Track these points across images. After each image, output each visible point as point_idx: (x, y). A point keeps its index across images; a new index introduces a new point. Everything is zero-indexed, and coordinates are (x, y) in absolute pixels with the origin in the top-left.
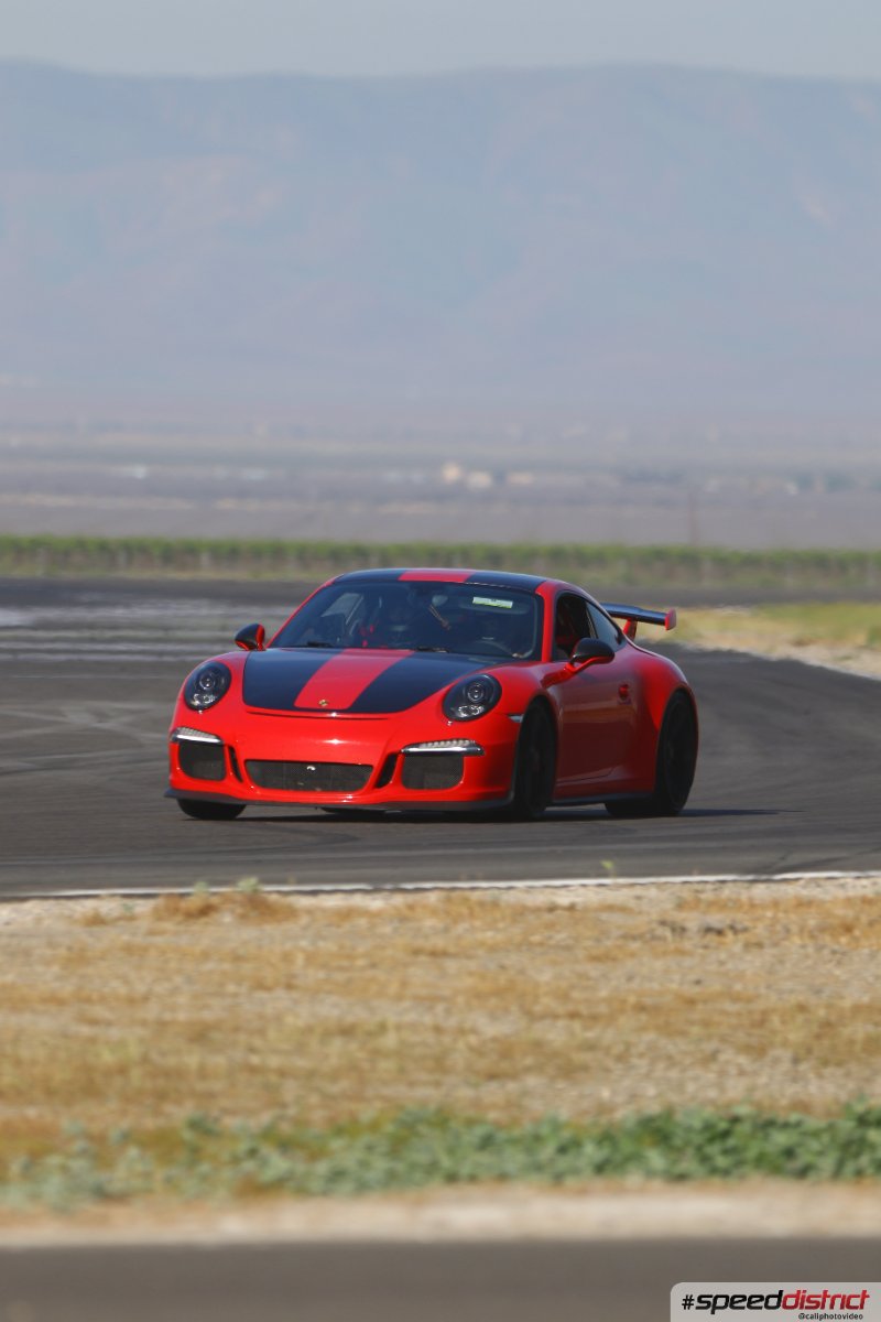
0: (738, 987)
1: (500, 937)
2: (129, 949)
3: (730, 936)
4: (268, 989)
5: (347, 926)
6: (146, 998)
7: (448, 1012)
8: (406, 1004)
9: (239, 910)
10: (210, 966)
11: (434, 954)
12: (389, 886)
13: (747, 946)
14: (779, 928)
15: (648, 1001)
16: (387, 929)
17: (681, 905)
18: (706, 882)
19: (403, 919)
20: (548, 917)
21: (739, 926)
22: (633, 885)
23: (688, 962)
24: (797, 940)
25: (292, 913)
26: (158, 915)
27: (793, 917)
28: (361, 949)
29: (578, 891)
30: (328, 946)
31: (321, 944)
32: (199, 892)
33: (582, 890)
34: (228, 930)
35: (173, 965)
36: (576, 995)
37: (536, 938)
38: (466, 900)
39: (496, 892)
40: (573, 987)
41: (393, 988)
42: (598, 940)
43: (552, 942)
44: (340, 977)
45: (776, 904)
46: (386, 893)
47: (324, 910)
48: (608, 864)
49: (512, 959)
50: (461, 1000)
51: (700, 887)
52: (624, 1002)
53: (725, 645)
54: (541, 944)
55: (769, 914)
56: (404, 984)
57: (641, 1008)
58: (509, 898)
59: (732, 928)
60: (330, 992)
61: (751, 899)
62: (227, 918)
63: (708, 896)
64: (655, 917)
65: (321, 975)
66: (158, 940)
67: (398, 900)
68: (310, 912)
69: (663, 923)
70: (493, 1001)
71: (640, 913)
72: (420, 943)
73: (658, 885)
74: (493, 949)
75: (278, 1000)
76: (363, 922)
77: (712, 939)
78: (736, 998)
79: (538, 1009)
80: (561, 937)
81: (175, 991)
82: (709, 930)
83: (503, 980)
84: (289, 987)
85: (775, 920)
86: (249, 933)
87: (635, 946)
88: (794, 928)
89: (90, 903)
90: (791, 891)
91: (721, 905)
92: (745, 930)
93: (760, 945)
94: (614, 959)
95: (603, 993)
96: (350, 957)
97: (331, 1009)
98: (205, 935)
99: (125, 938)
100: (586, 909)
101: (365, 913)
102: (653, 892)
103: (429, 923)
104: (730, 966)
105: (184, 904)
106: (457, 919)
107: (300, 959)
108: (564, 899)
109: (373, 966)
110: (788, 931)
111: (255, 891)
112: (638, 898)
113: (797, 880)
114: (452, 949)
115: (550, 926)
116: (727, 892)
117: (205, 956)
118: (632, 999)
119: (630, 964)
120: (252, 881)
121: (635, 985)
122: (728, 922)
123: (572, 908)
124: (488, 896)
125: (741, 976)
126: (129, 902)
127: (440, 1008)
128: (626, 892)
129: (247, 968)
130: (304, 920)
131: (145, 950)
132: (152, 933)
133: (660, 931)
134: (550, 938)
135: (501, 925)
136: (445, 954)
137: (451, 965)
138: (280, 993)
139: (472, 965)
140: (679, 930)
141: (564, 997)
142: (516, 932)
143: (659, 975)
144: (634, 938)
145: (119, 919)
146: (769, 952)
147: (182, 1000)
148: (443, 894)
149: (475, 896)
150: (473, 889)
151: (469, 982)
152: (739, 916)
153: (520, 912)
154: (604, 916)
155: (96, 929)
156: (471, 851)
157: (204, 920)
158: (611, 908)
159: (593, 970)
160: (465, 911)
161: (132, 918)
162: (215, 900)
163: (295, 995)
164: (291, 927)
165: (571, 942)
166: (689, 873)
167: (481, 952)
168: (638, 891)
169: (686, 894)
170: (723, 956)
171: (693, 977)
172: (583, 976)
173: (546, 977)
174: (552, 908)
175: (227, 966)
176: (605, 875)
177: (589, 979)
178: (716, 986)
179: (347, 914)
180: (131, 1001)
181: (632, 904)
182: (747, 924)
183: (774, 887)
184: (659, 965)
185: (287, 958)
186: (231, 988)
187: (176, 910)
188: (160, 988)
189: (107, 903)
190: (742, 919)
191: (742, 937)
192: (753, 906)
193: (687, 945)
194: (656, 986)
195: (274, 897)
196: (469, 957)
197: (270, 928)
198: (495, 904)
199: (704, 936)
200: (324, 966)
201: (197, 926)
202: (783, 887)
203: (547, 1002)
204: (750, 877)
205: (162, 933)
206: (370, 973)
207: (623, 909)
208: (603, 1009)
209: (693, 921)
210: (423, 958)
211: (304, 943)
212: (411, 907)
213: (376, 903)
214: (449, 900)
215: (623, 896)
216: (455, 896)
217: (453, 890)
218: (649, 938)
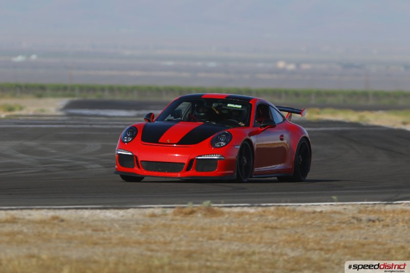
0: (380, 240)
1: (296, 222)
2: (164, 225)
3: (377, 223)
4: (213, 239)
5: (241, 218)
6: (170, 242)
7: (277, 248)
8: (262, 245)
9: (204, 212)
10: (193, 232)
11: (272, 228)
12: (256, 205)
13: (384, 226)
14: (395, 220)
15: (348, 245)
16: (256, 219)
17: (360, 212)
18: (369, 204)
19: (261, 216)
20: (313, 215)
21: (380, 219)
23: (362, 231)
24: (401, 224)
25: (222, 214)
26: (175, 214)
27: (400, 216)
28: (246, 226)
29: (323, 207)
30: (235, 225)
31: (233, 224)
32: (189, 206)
33: (325, 206)
34: (200, 219)
35: (180, 231)
36: (322, 242)
37: (309, 223)
38: (284, 209)
39: (295, 207)
40: (321, 240)
41: (258, 240)
42: (330, 224)
43: (314, 224)
44: (239, 236)
45: (394, 211)
46: (256, 207)
47: (234, 213)
48: (334, 198)
49: (300, 230)
50: (281, 244)
51: (367, 206)
52: (339, 245)
53: (377, 123)
54: (310, 225)
55: (391, 215)
56: (261, 238)
57: (345, 247)
59: (378, 219)
60: (235, 241)
61: (385, 210)
62: (199, 215)
63: (370, 209)
64: (351, 215)
65: (232, 235)
66: (175, 222)
67: (260, 209)
68: (229, 213)
69: (353, 218)
70: (293, 244)
71: (346, 214)
72: (267, 224)
73: (352, 205)
74: (293, 226)
75: (217, 244)
76: (247, 217)
77: (370, 223)
78: (379, 244)
79: (309, 247)
80: (317, 222)
81: (181, 240)
82: (370, 220)
83: (296, 237)
84: (221, 239)
85: (393, 217)
86: (207, 220)
87: (344, 225)
88: (400, 220)
89: (151, 210)
90: (399, 207)
91: (375, 212)
92: (383, 220)
93: (388, 226)
94: (336, 230)
95: (332, 242)
96: (243, 229)
97: (235, 247)
98: (191, 221)
99: (164, 221)
100: (326, 213)
101: (247, 213)
102: (350, 207)
103: (270, 217)
104: (377, 233)
105: (184, 210)
106: (280, 216)
107: (225, 229)
108: (318, 209)
109: (251, 232)
110: (398, 221)
111: (209, 206)
112: (345, 209)
113: (402, 203)
114: (279, 226)
115: (313, 218)
116: (376, 207)
117: (191, 228)
118: (342, 244)
119: (342, 232)
120: (209, 202)
121: (343, 239)
122: (377, 218)
123: (321, 212)
124: (291, 208)
125: (381, 236)
126: (164, 209)
127: (274, 246)
128: (340, 207)
129: (206, 232)
130: (227, 216)
131: (170, 226)
132: (172, 220)
133: (352, 221)
134: (313, 223)
135: (296, 218)
136: (276, 228)
137: (278, 232)
138: (217, 241)
139: (286, 232)
140: (359, 220)
141: (318, 243)
142: (301, 220)
143: (352, 236)
144: (343, 223)
145: (160, 215)
146: (391, 228)
147: (183, 243)
148: (276, 207)
149: (287, 208)
150: (286, 206)
151: (284, 237)
152: (381, 216)
153: (303, 214)
154: (333, 215)
155: (154, 219)
156: (286, 193)
157: (191, 215)
158: (335, 212)
159: (328, 234)
160: (283, 213)
161: (166, 215)
162: (195, 209)
163: (223, 241)
164: (222, 218)
165: (321, 224)
166: (363, 201)
167: (289, 227)
168: (344, 207)
169: (362, 208)
170: (375, 229)
171: (364, 236)
172: (324, 236)
173: (312, 236)
174: (314, 212)
175: (199, 231)
176: (333, 201)
177: (327, 237)
178: (372, 240)
179: (242, 214)
180: (165, 243)
181: (343, 211)
182: (384, 218)
183: (393, 206)
184: (352, 232)
185: (220, 229)
186: (200, 239)
187: (181, 212)
188: (175, 239)
189: (157, 209)
190: (382, 217)
191: (381, 223)
192: (385, 212)
193: (362, 225)
194: (350, 239)
195: (216, 208)
196: (285, 229)
197: (214, 219)
198: (294, 211)
199: (368, 222)
200: (234, 232)
201: (188, 218)
202: (396, 206)
203: (312, 245)
204: (385, 202)
205: (176, 220)
206: (249, 234)
207: (339, 213)
208: (332, 247)
209: (364, 217)
210: (268, 229)
211: (226, 224)
212: (264, 212)
213: (252, 210)
214: (278, 209)
215: (339, 208)
216: (280, 207)
217: (279, 206)
218: (348, 223)
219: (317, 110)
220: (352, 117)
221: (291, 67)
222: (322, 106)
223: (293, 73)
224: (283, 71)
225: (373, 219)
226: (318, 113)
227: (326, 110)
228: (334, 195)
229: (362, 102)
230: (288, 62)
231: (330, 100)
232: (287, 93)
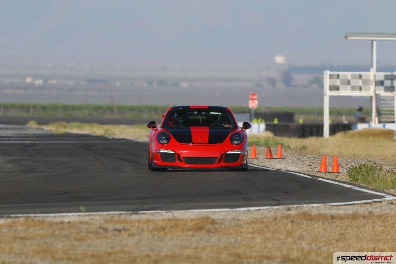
0: (126, 249)
1: (44, 233)
3: (123, 232)
7: (26, 258)
8: (12, 255)
11: (21, 238)
12: (6, 216)
13: (129, 235)
14: (139, 229)
15: (95, 253)
16: (5, 230)
17: (107, 222)
18: (115, 214)
19: (11, 227)
20: (61, 226)
21: (126, 228)
22: (90, 215)
23: (108, 241)
24: (146, 233)
27: (144, 225)
29: (71, 217)
33: (72, 217)
36: (70, 252)
37: (57, 233)
38: (33, 220)
39: (44, 218)
40: (69, 249)
41: (7, 250)
42: (78, 234)
45: (139, 221)
46: (5, 218)
48: (82, 208)
49: (48, 240)
50: (31, 253)
51: (113, 216)
52: (87, 254)
53: (122, 137)
54: (58, 235)
55: (137, 224)
56: (11, 248)
57: (92, 256)
58: (48, 220)
59: (124, 229)
61: (130, 220)
63: (116, 218)
64: (97, 225)
67: (9, 220)
69: (100, 228)
70: (42, 254)
71: (92, 224)
72: (17, 235)
73: (99, 215)
74: (42, 237)
77: (117, 233)
78: (125, 253)
79: (57, 256)
80: (65, 232)
82: (116, 230)
83: (45, 247)
85: (138, 227)
87: (91, 235)
88: (145, 229)
90: (144, 217)
91: (121, 222)
92: (128, 230)
93: (133, 235)
94: (84, 240)
95: (80, 251)
100: (74, 223)
102: (97, 218)
103: (20, 228)
104: (123, 242)
106: (30, 227)
108: (66, 220)
110: (143, 230)
112: (92, 219)
113: (146, 213)
114: (28, 237)
115: (62, 229)
116: (122, 218)
118: (90, 253)
119: (89, 241)
121: (90, 248)
122: (123, 227)
123: (69, 223)
124: (40, 219)
125: (126, 245)
127: (23, 256)
128: (88, 217)
133: (99, 230)
134: (61, 233)
135: (45, 228)
136: (26, 238)
137: (28, 242)
139: (35, 242)
140: (106, 230)
141: (66, 252)
142: (50, 231)
143: (99, 245)
144: (90, 233)
146: (137, 237)
148: (25, 218)
149: (36, 219)
150: (35, 217)
151: (33, 247)
152: (126, 225)
153: (51, 224)
154: (80, 225)
156: (34, 204)
158: (82, 223)
159: (76, 243)
160: (33, 224)
165: (69, 234)
166: (110, 211)
167: (38, 238)
168: (92, 217)
169: (109, 218)
170: (120, 238)
171: (110, 245)
172: (73, 245)
173: (60, 246)
174: (62, 223)
176: (81, 212)
177: (75, 246)
178: (119, 249)
181: (90, 221)
182: (129, 227)
183: (138, 216)
184: (99, 242)
190: (128, 226)
191: (127, 232)
192: (131, 222)
193: (109, 235)
194: (98, 249)
196: (34, 240)
198: (43, 222)
199: (114, 232)
202: (141, 216)
203: (60, 254)
204: (131, 213)
207: (87, 223)
208: (80, 256)
209: (110, 227)
210: (18, 240)
212: (14, 223)
213: (1, 222)
214: (27, 220)
215: (87, 219)
216: (29, 219)
217: (28, 217)
218: (96, 233)
219: (64, 123)
220: (98, 130)
221: (39, 82)
222: (69, 120)
223: (40, 88)
224: (31, 86)
225: (120, 228)
226: (65, 127)
227: (73, 124)
228: (82, 205)
229: (108, 116)
230: (35, 77)
231: (76, 114)
232: (34, 107)
